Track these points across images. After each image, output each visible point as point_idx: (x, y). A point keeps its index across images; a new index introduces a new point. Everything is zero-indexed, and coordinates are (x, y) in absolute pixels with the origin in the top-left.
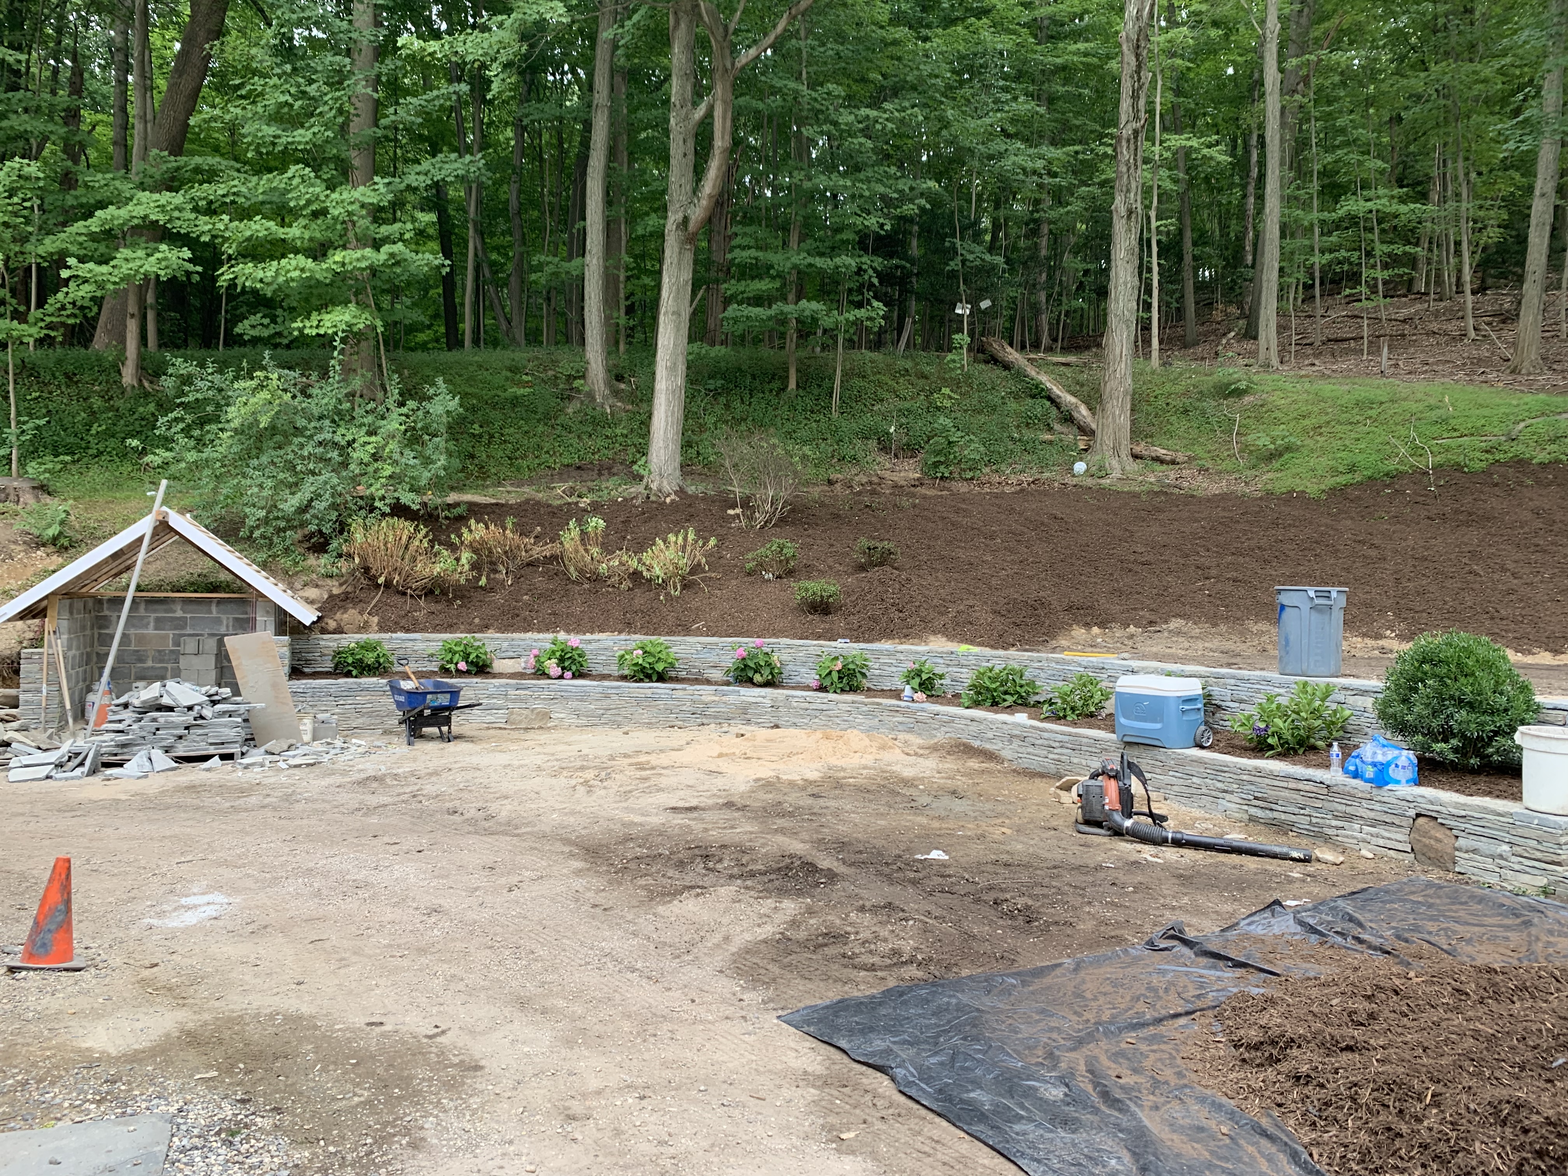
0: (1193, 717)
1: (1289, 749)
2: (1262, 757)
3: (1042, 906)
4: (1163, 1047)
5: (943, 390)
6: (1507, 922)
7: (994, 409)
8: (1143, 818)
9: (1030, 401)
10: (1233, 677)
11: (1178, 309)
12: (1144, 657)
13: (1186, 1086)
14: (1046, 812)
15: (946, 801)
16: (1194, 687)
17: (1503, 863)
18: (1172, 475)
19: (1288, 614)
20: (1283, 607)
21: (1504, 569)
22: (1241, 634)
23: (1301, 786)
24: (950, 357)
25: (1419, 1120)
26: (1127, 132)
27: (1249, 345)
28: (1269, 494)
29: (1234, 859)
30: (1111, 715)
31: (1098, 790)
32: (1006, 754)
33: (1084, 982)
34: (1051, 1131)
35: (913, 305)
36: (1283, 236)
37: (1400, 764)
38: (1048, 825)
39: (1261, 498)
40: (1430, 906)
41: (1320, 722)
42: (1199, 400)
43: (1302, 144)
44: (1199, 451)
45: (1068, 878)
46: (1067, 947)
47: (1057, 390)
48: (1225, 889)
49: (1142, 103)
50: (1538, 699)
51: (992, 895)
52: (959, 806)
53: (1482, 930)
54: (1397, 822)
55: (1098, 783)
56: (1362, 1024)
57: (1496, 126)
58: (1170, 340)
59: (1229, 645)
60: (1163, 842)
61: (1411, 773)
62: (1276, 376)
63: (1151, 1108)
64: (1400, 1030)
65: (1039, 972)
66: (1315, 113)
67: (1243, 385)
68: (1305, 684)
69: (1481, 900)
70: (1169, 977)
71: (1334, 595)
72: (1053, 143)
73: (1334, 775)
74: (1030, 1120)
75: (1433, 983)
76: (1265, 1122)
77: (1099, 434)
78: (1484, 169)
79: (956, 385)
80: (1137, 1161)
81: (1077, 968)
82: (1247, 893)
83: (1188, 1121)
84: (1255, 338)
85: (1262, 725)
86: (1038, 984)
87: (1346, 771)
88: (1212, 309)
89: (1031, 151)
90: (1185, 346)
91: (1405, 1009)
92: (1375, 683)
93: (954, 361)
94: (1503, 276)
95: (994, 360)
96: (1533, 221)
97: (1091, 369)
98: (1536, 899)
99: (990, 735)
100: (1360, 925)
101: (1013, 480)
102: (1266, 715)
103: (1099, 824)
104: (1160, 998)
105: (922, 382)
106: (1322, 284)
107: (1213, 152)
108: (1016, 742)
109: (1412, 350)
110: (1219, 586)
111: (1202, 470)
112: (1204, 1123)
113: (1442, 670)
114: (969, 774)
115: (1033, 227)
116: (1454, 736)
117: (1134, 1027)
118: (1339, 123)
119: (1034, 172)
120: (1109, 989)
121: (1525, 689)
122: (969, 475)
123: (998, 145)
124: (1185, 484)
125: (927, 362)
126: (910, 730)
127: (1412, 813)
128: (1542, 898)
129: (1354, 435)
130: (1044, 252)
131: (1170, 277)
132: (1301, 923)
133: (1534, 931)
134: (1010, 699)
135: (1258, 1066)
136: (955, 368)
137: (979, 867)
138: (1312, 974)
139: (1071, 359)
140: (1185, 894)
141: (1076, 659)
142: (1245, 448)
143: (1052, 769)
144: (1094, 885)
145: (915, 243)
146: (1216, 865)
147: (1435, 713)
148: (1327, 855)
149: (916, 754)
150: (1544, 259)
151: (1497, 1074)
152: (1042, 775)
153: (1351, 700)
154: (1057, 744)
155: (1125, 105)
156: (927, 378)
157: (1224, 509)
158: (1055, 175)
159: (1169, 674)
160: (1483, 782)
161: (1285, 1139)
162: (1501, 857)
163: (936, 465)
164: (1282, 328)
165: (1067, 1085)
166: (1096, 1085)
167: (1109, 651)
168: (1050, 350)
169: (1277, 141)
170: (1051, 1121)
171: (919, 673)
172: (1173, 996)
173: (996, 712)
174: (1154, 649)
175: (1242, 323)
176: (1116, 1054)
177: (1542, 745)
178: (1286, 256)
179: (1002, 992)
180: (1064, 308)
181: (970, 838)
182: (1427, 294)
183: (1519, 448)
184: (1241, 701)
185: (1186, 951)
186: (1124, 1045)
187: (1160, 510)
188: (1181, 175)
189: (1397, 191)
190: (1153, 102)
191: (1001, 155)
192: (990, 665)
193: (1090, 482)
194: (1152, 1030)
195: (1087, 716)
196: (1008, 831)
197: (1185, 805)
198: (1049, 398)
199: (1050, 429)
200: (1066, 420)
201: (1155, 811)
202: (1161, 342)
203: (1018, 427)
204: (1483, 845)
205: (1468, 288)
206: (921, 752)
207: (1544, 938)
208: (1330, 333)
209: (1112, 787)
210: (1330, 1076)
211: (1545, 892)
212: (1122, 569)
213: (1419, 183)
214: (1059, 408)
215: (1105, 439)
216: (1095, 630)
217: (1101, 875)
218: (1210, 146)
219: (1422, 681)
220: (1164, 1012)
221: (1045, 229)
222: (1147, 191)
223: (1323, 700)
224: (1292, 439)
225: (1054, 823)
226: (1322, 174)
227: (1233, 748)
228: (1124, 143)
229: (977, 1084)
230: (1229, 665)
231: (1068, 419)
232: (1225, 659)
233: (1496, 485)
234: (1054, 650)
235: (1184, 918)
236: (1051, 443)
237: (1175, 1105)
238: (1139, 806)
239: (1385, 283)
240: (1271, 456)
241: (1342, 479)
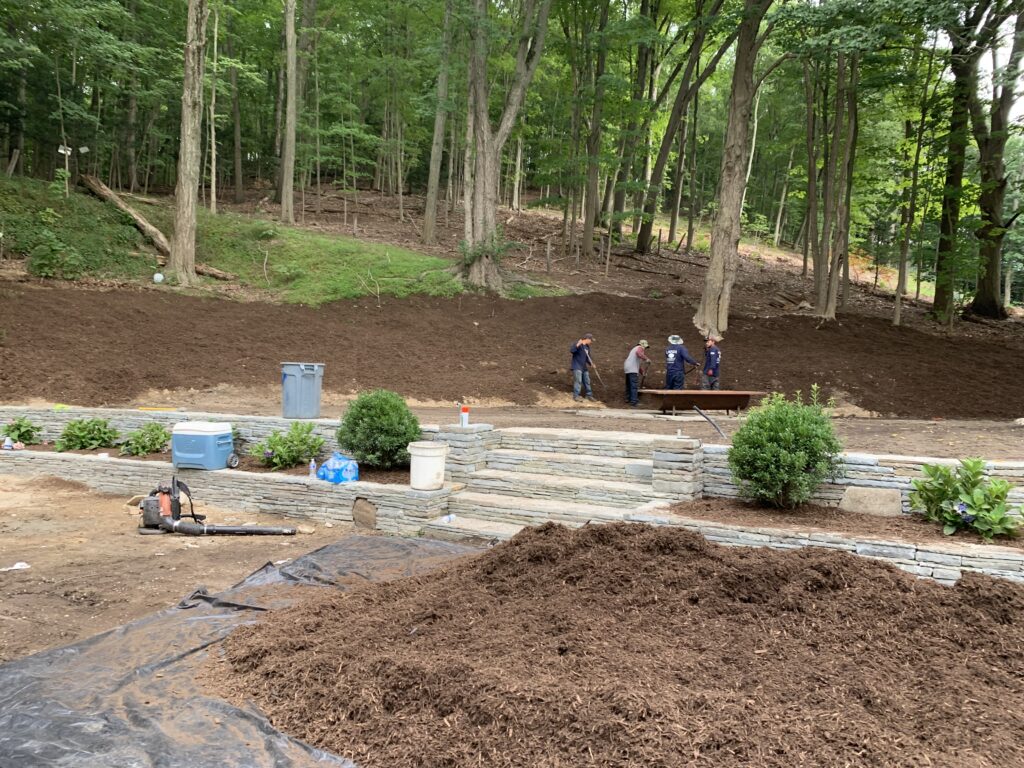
0: (225, 448)
1: (286, 465)
2: (269, 471)
3: (105, 591)
4: (183, 674)
5: (48, 210)
6: (400, 554)
7: (91, 229)
8: (188, 518)
9: (120, 227)
10: (254, 421)
11: (231, 177)
12: (198, 409)
13: (195, 697)
14: (117, 523)
15: (35, 524)
16: (226, 428)
17: (400, 520)
18: (224, 287)
19: (289, 380)
20: (285, 375)
21: (414, 354)
22: (265, 393)
23: (292, 487)
24: (53, 185)
25: (334, 684)
26: (193, 47)
27: (276, 207)
28: (286, 304)
29: (248, 538)
30: (170, 451)
31: (155, 503)
32: (91, 483)
33: (130, 640)
34: (88, 756)
35: (22, 141)
36: (297, 140)
37: (349, 469)
38: (117, 532)
39: (281, 306)
40: (360, 551)
41: (305, 447)
42: (242, 239)
43: (310, 84)
44: (241, 272)
45: (128, 567)
46: (120, 618)
47: (141, 221)
48: (239, 560)
49: (203, 29)
50: (421, 426)
51: (65, 589)
52: (45, 526)
53: (385, 561)
54: (346, 503)
55: (155, 498)
56: (312, 631)
57: (415, 99)
58: (226, 197)
59: (256, 400)
60: (201, 533)
61: (355, 474)
62: (291, 229)
63: (168, 719)
64: (332, 630)
65: (93, 641)
66: (317, 66)
67: (271, 232)
68: (297, 424)
69: (387, 544)
70: (194, 624)
71: (316, 368)
72: (141, 42)
73: (312, 479)
74: (72, 752)
75: (354, 598)
76: (246, 709)
77: (172, 254)
78: (411, 123)
79: (59, 207)
80: (153, 759)
81: (126, 631)
82: (253, 560)
83: (194, 721)
84: (280, 203)
85: (270, 451)
86: (93, 649)
87: (318, 476)
88: (254, 180)
89: (120, 43)
90: (236, 202)
91: (338, 616)
92: (337, 421)
93: (57, 189)
94: (418, 187)
95: (91, 192)
96: (432, 158)
97: (167, 209)
98: (415, 538)
99: (78, 471)
100: (319, 569)
101: (107, 282)
102: (272, 445)
103: (156, 527)
104: (185, 641)
105: (29, 201)
106: (321, 176)
107: (254, 75)
108: (99, 475)
109: (371, 223)
110: (252, 362)
111: (244, 285)
112: (205, 719)
113: (373, 412)
114: (58, 502)
115: (125, 101)
116: (378, 450)
117: (163, 665)
118: (331, 76)
119: (125, 60)
120: (149, 641)
121: (414, 422)
122: (70, 276)
123: (94, 32)
124: (232, 294)
125: (31, 185)
126: (10, 472)
127: (354, 497)
128: (418, 538)
129: (337, 271)
130: (133, 120)
131: (225, 154)
132: (284, 574)
133: (411, 557)
134: (95, 443)
135: (245, 672)
136: (58, 194)
137: (56, 570)
138: (287, 605)
139: (153, 200)
140: (212, 567)
141: (147, 412)
142: (271, 273)
143: (127, 491)
144: (147, 569)
145: (23, 92)
146: (235, 544)
147: (368, 438)
148: (305, 528)
149: (13, 490)
150: (437, 181)
151: (382, 645)
152: (118, 496)
153: (324, 432)
154: (130, 473)
155: (191, 28)
156: (32, 198)
157: (257, 312)
158: (138, 64)
159: (211, 421)
160: (392, 476)
161: (256, 716)
162: (399, 517)
163: (41, 266)
164: (297, 200)
165: (106, 719)
166: (129, 712)
167: (175, 406)
168: (138, 191)
169: (294, 78)
170: (90, 749)
171: (18, 427)
172: (195, 636)
173: (84, 454)
174: (207, 404)
175: (273, 192)
176: (147, 688)
177: (420, 452)
178: (299, 153)
179: (62, 661)
180: (149, 163)
181: (51, 549)
182: (380, 191)
183: (422, 286)
184: (259, 436)
185: (207, 605)
186: (154, 679)
187: (215, 311)
188: (233, 87)
189: (365, 126)
190: (213, 32)
191: (98, 41)
192: (80, 419)
193: (165, 288)
194: (177, 664)
195: (154, 452)
196: (84, 540)
197: (219, 506)
198: (136, 226)
199: (136, 248)
200: (149, 243)
201: (196, 513)
202: (218, 196)
203: (111, 244)
204: (390, 511)
205: (401, 191)
206: (18, 488)
207: (416, 561)
208: (325, 206)
209: (166, 500)
210: (286, 669)
211: (420, 534)
212: (187, 350)
213: (377, 124)
214: (143, 234)
215: (177, 259)
216: (166, 391)
217: (153, 562)
218: (251, 71)
219: (362, 419)
220: (187, 650)
221: (134, 103)
222: (207, 92)
223: (308, 433)
224: (300, 270)
225: (122, 530)
226: (321, 106)
227: (252, 466)
228: (191, 55)
229: (31, 736)
230: (253, 413)
231: (150, 242)
232: (253, 409)
233: (411, 306)
234: (134, 406)
235: (208, 583)
236: (137, 258)
237: (187, 712)
238: (185, 511)
239: (358, 181)
240: (288, 280)
241: (329, 297)
